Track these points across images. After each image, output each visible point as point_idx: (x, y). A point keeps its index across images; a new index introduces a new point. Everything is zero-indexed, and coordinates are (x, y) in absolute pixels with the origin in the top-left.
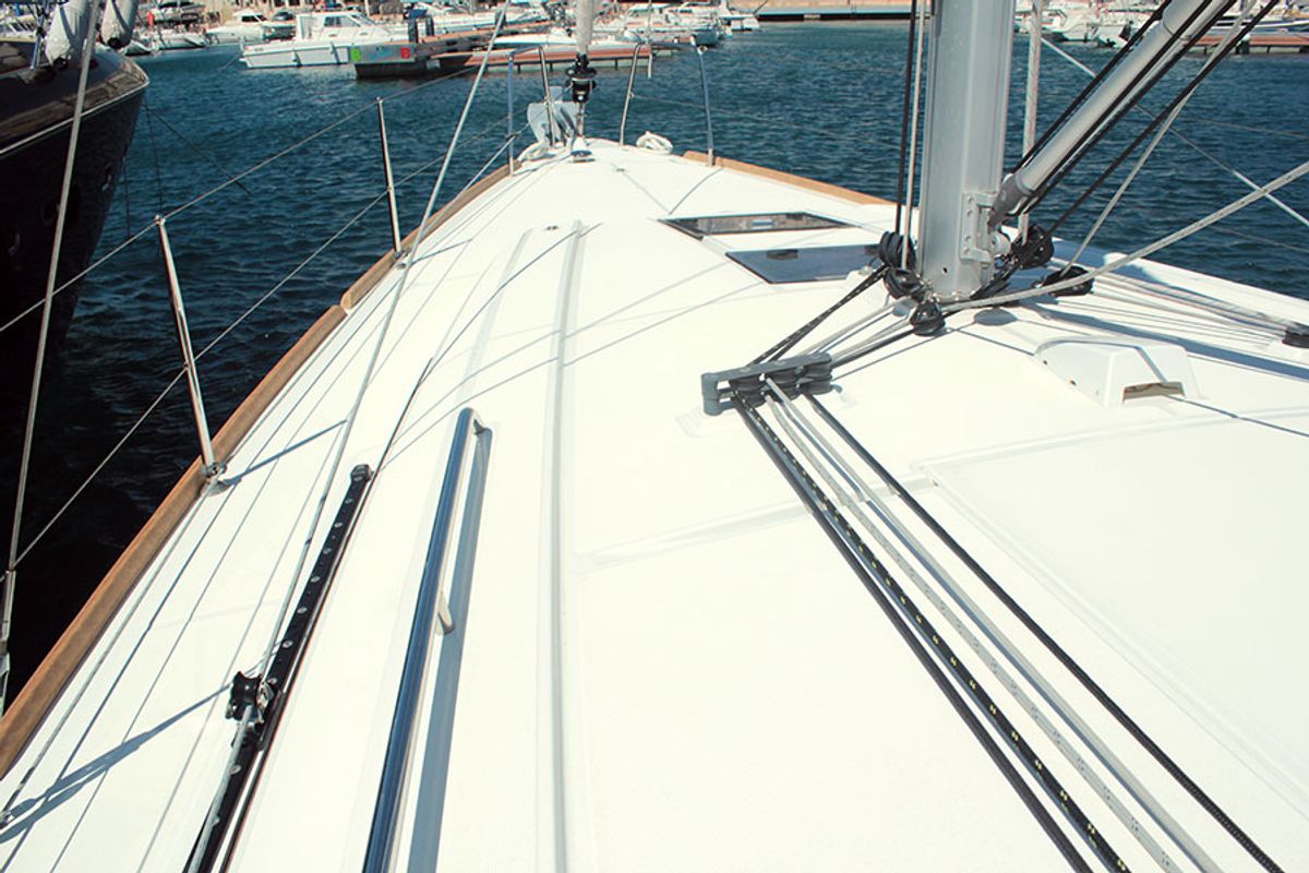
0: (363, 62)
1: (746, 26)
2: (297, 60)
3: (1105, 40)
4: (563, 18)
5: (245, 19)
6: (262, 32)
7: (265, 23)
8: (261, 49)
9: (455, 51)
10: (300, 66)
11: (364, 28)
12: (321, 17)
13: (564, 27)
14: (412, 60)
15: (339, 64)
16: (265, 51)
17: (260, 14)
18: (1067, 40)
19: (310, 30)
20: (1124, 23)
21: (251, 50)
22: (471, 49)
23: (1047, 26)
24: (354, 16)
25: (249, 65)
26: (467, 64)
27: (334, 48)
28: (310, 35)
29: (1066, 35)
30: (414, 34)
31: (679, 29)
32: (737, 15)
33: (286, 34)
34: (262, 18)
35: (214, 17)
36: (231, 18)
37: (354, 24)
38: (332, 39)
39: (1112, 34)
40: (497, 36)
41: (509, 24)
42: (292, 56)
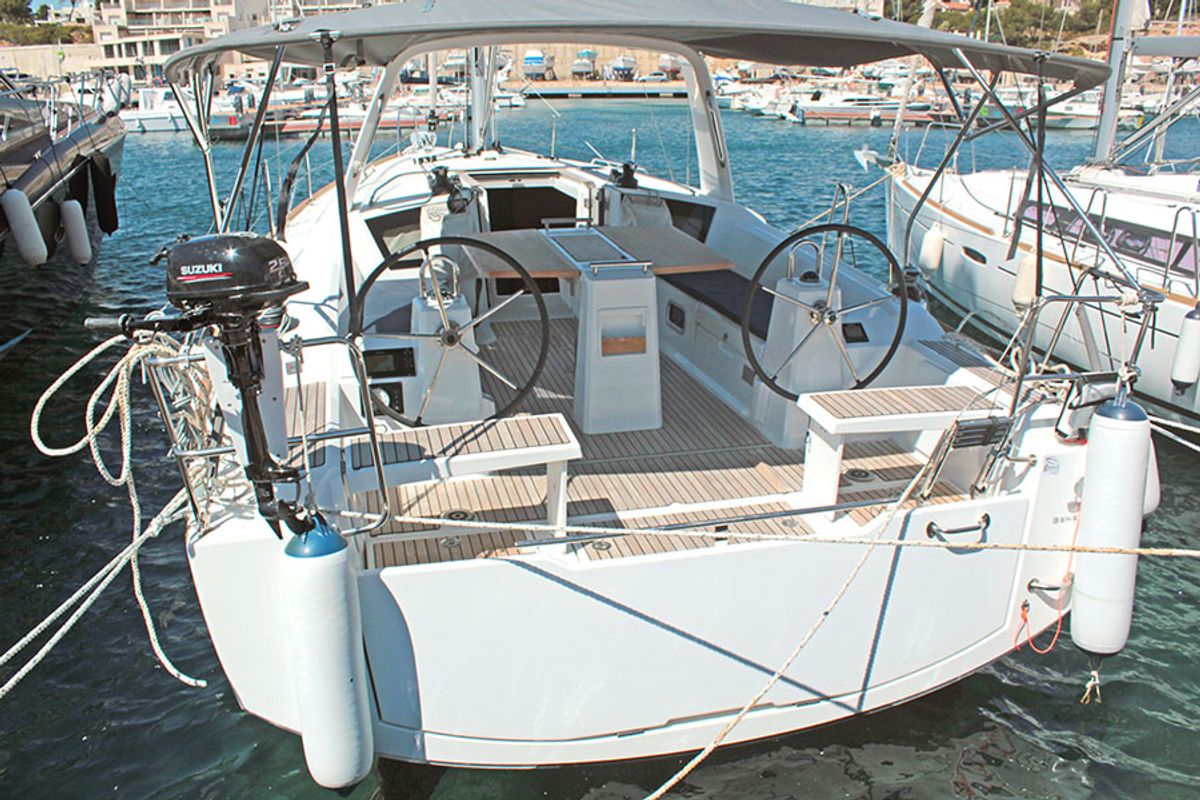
1: (514, 103)
2: (141, 126)
3: (781, 114)
4: (361, 96)
9: (272, 120)
10: (144, 131)
12: (161, 92)
13: (360, 103)
14: (238, 126)
15: (178, 130)
19: (152, 102)
22: (285, 118)
26: (285, 130)
27: (173, 118)
28: (152, 106)
29: (763, 111)
30: (239, 106)
32: (505, 94)
38: (171, 110)
39: (785, 111)
40: (307, 109)
41: (314, 100)
42: (137, 123)
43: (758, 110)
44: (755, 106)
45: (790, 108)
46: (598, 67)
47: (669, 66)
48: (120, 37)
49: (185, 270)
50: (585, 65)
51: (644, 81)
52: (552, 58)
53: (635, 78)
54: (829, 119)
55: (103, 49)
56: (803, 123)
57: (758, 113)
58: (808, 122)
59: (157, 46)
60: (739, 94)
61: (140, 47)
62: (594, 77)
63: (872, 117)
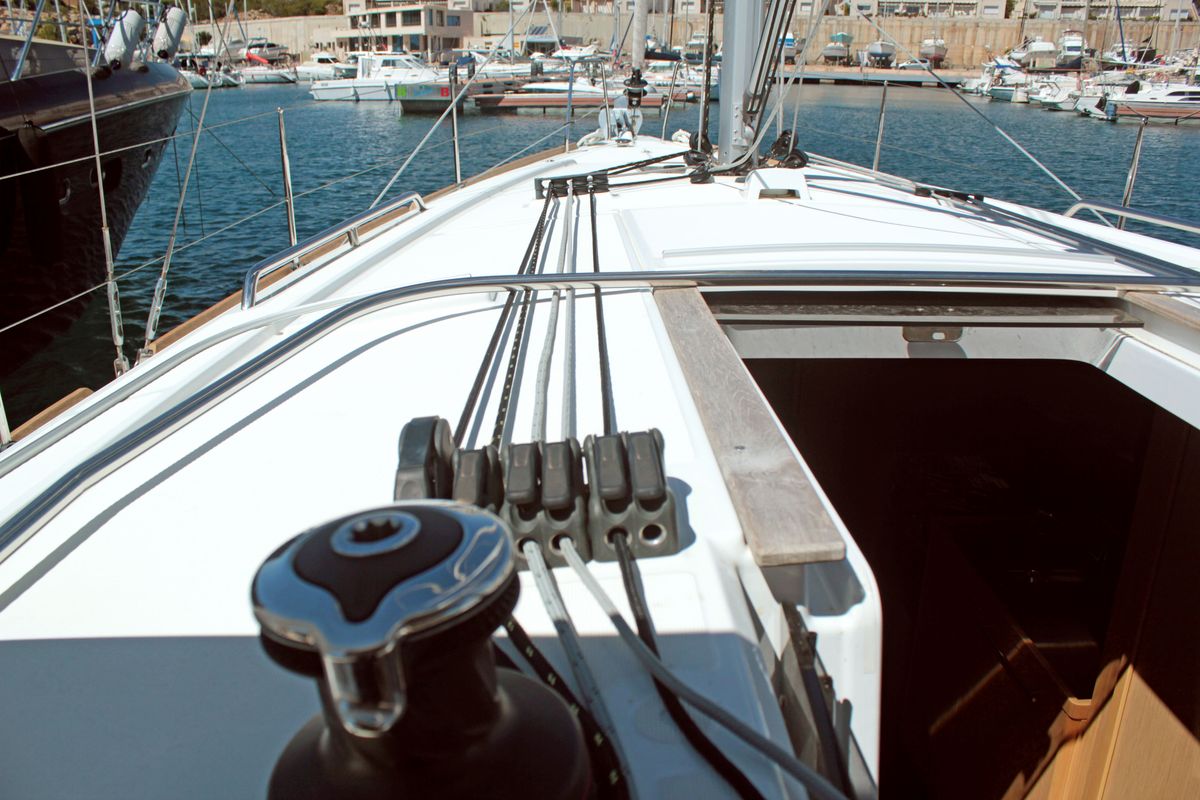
0: (407, 98)
2: (356, 93)
3: (1083, 109)
5: (321, 61)
6: (333, 72)
7: (338, 65)
8: (327, 85)
9: (491, 93)
10: (358, 100)
11: (415, 71)
12: (380, 59)
13: (589, 77)
15: (391, 100)
16: (329, 86)
17: (334, 57)
19: (369, 70)
20: (1101, 95)
21: (318, 85)
22: (504, 92)
23: (1034, 97)
24: (408, 60)
25: (316, 98)
26: (501, 104)
27: (387, 86)
28: (369, 74)
29: (1060, 106)
31: (692, 83)
33: (351, 74)
34: (335, 60)
35: (295, 58)
36: (309, 59)
37: (407, 67)
38: (388, 78)
39: (1090, 105)
40: (531, 82)
41: (542, 73)
42: (352, 92)
43: (1055, 104)
44: (1050, 100)
45: (1097, 101)
46: (852, 51)
47: (932, 52)
48: (367, 8)
50: (839, 49)
51: (904, 68)
52: (804, 41)
53: (893, 64)
54: (1150, 116)
55: (349, 20)
56: (1113, 121)
57: (1054, 108)
58: (1120, 120)
59: (399, 17)
60: (1022, 85)
61: (383, 18)
62: (848, 62)
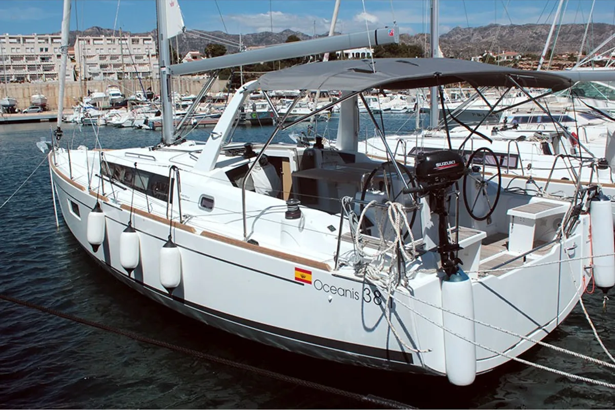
3: (137, 125)
18: (123, 127)
20: (144, 118)
23: (110, 121)
29: (123, 125)
43: (120, 124)
44: (117, 122)
47: (39, 102)
49: (438, 165)
51: (24, 112)
53: (17, 111)
56: (154, 129)
57: (120, 126)
58: (157, 129)
63: (192, 123)
